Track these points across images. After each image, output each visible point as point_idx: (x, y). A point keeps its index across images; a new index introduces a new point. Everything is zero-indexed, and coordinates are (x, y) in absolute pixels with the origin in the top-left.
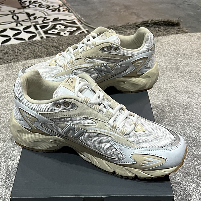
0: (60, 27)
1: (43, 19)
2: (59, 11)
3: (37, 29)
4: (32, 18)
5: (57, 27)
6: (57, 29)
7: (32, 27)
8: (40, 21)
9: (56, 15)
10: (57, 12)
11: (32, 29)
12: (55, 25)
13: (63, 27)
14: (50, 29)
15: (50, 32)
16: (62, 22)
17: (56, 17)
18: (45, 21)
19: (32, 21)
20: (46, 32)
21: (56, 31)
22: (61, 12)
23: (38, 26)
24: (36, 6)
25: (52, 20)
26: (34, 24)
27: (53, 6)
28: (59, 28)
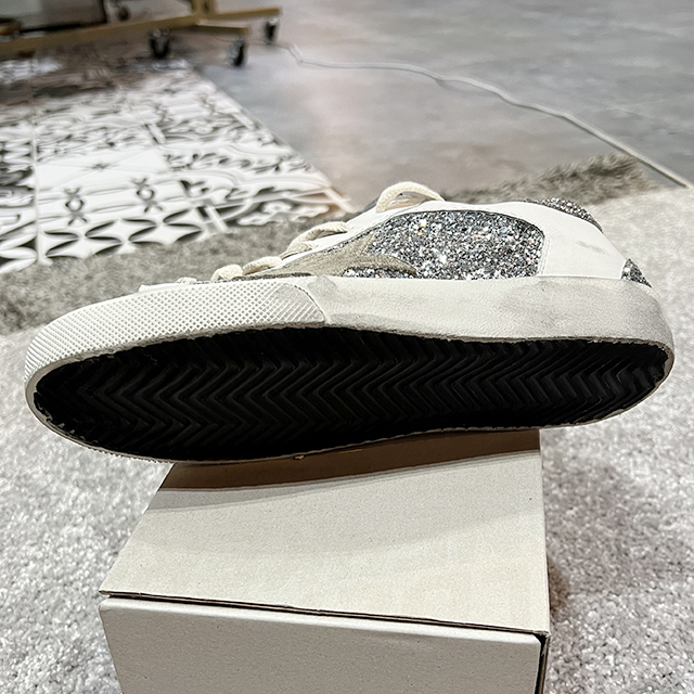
0: (277, 208)
1: (228, 192)
2: (277, 169)
3: (206, 217)
4: (195, 191)
5: (269, 208)
6: (267, 213)
7: (193, 213)
8: (218, 197)
9: (267, 180)
10: (270, 173)
11: (193, 217)
12: (263, 204)
13: (285, 208)
14: (247, 214)
15: (245, 221)
16: (285, 195)
17: (268, 185)
18: (232, 198)
19: (192, 199)
20: (232, 223)
21: (261, 219)
22: (283, 173)
23: (210, 210)
24: (210, 164)
25: (253, 193)
26: (199, 205)
27: (260, 162)
28: (275, 212)
